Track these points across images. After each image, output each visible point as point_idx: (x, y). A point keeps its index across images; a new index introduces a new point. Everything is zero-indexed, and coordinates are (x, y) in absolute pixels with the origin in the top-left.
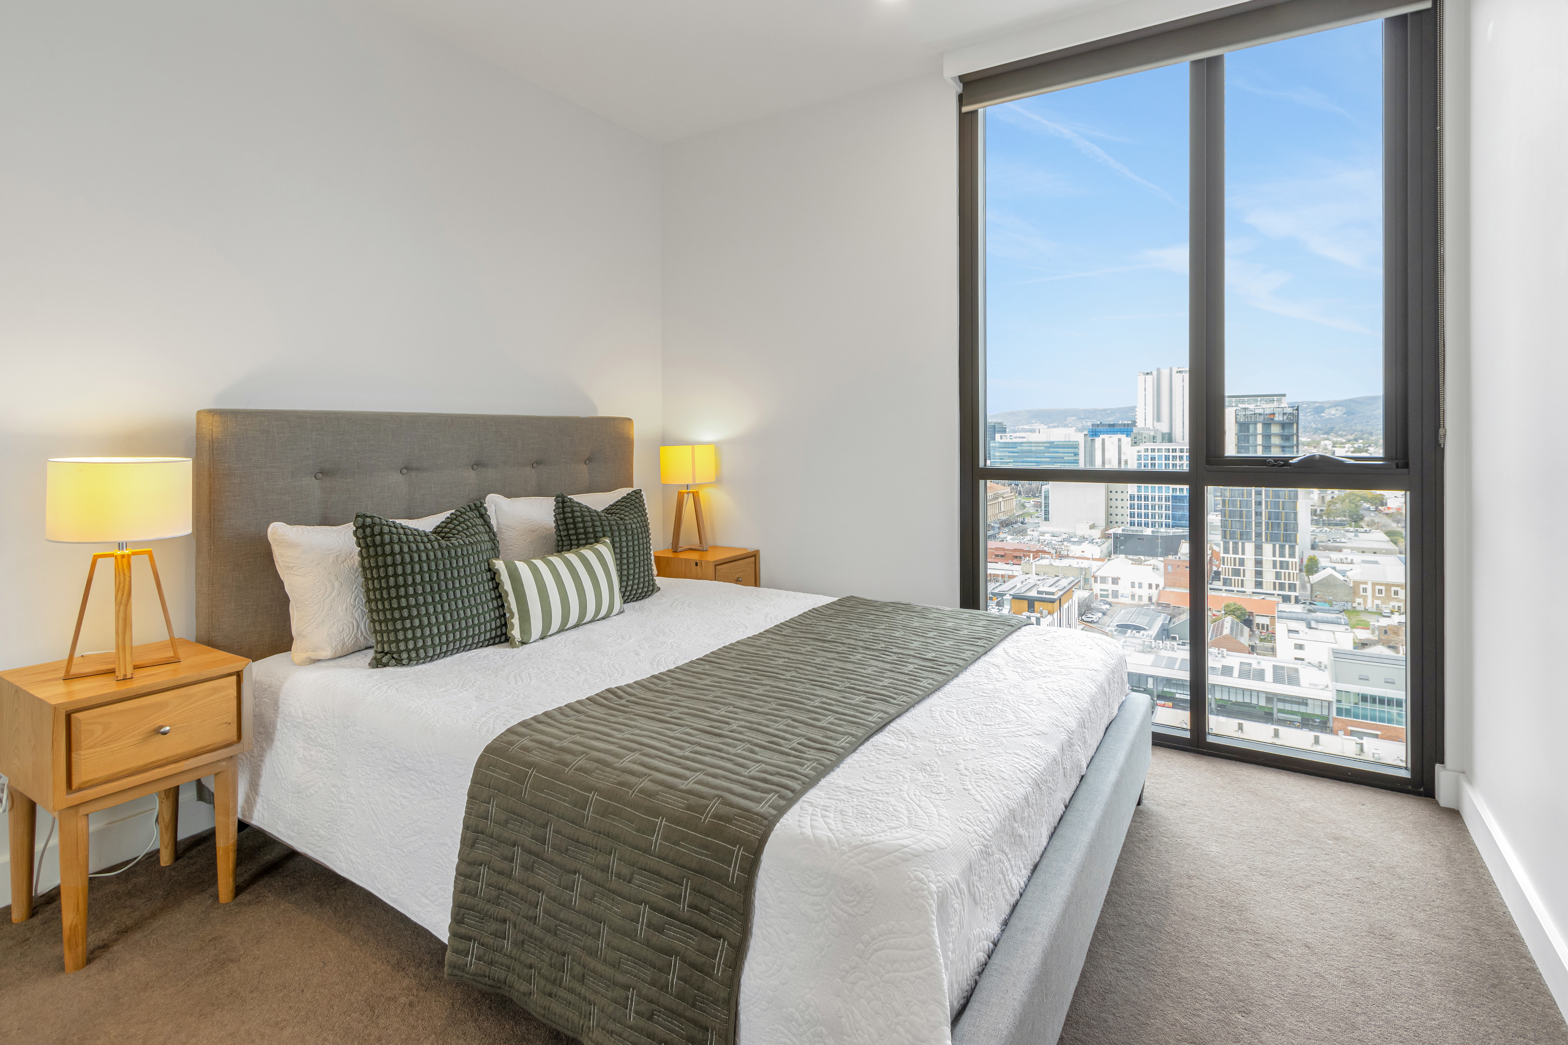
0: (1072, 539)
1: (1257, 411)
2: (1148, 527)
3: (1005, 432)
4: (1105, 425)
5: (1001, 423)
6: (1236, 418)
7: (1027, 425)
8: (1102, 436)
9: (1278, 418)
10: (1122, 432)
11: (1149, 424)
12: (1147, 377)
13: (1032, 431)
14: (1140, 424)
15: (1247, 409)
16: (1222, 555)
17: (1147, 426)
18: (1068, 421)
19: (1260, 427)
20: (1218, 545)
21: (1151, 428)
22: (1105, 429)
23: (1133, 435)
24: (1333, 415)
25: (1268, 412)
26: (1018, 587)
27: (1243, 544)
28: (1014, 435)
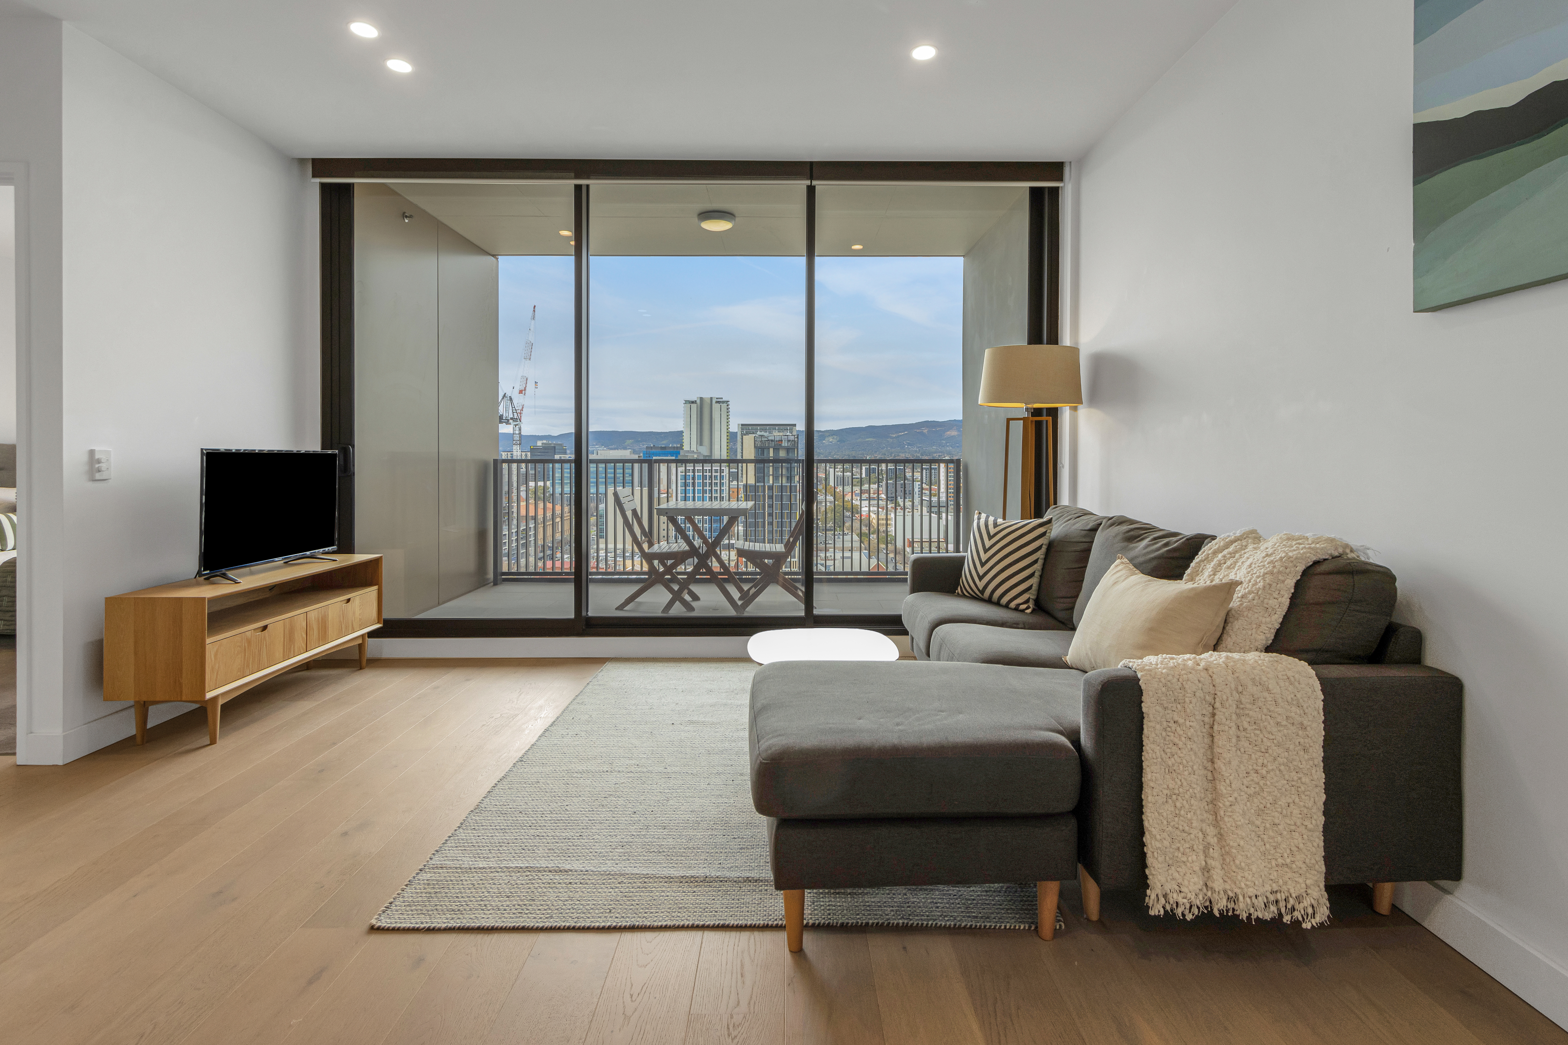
1: (770, 438)
4: (658, 448)
6: (754, 444)
9: (785, 444)
10: (672, 455)
12: (692, 405)
14: (686, 447)
15: (763, 436)
17: (691, 449)
18: (626, 444)
19: (771, 450)
21: (695, 448)
22: (658, 451)
24: (831, 442)
25: (778, 439)
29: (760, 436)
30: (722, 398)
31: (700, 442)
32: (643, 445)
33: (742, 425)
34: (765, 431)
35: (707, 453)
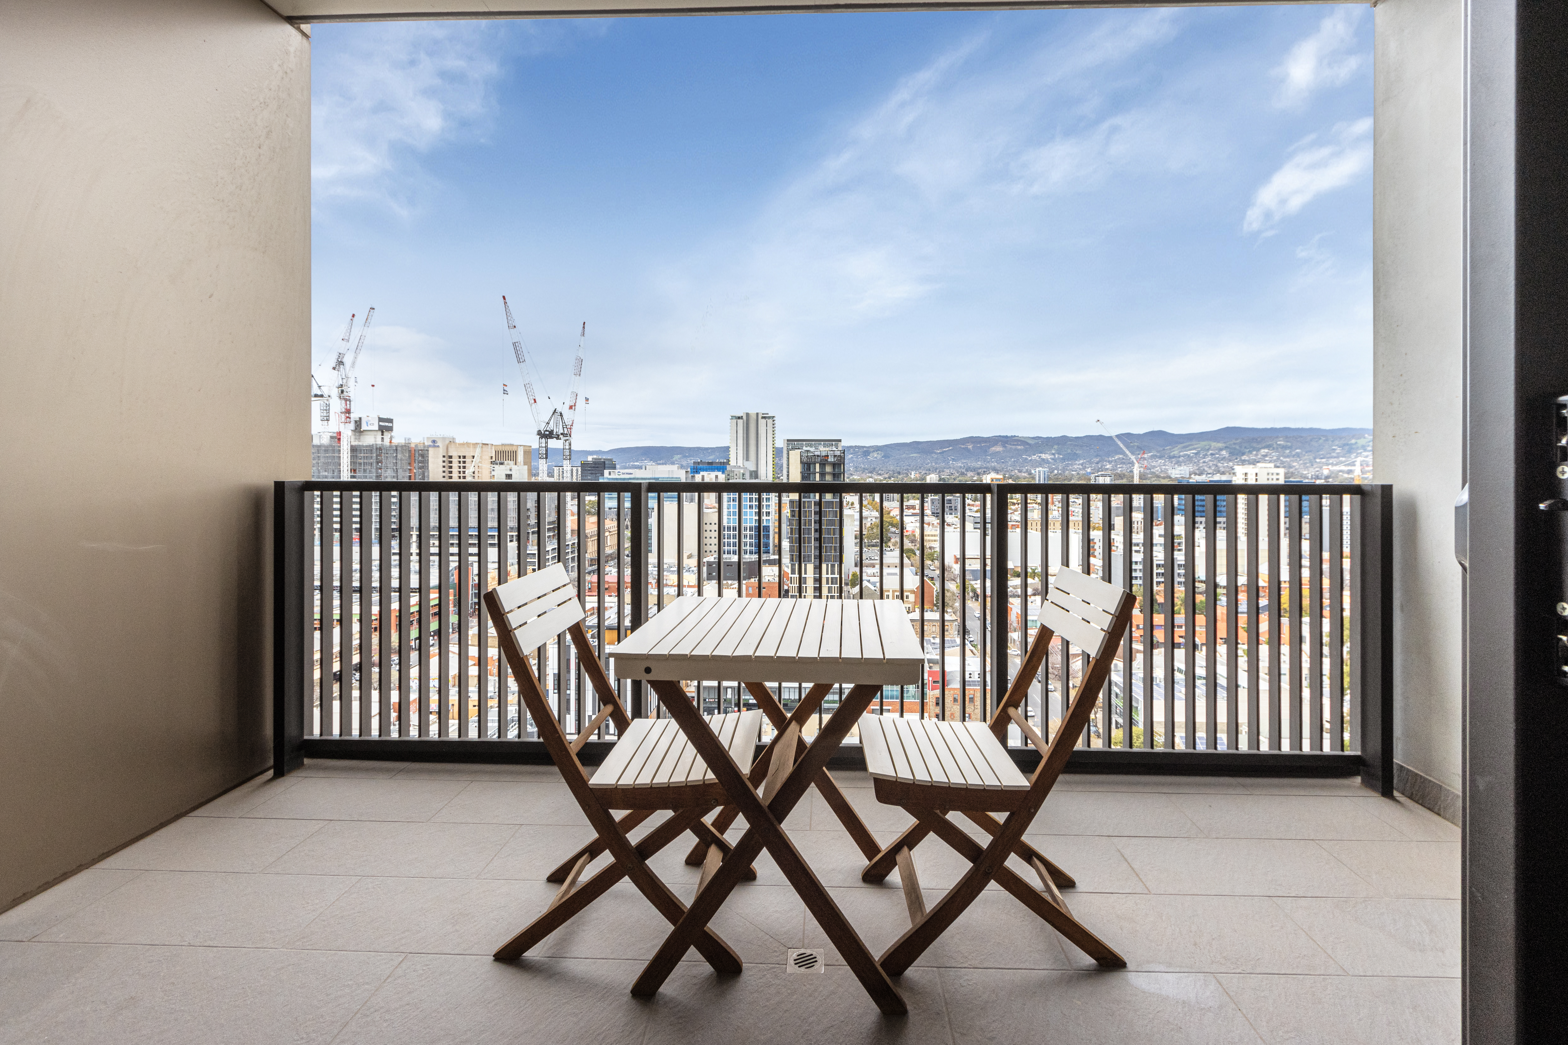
1: (816, 453)
3: (615, 468)
4: (705, 463)
5: (611, 460)
7: (637, 461)
8: (702, 473)
9: (831, 459)
10: (719, 470)
11: (740, 463)
12: (738, 420)
13: (640, 468)
14: (733, 462)
15: (809, 451)
16: (790, 575)
17: (738, 465)
18: (672, 459)
19: (818, 466)
20: (788, 567)
21: (742, 466)
22: (705, 466)
23: (726, 472)
25: (824, 454)
26: (611, 618)
27: (805, 565)
28: (622, 471)
29: (806, 451)
30: (768, 414)
31: (747, 458)
32: (691, 459)
33: (788, 440)
34: (811, 446)
35: (753, 468)
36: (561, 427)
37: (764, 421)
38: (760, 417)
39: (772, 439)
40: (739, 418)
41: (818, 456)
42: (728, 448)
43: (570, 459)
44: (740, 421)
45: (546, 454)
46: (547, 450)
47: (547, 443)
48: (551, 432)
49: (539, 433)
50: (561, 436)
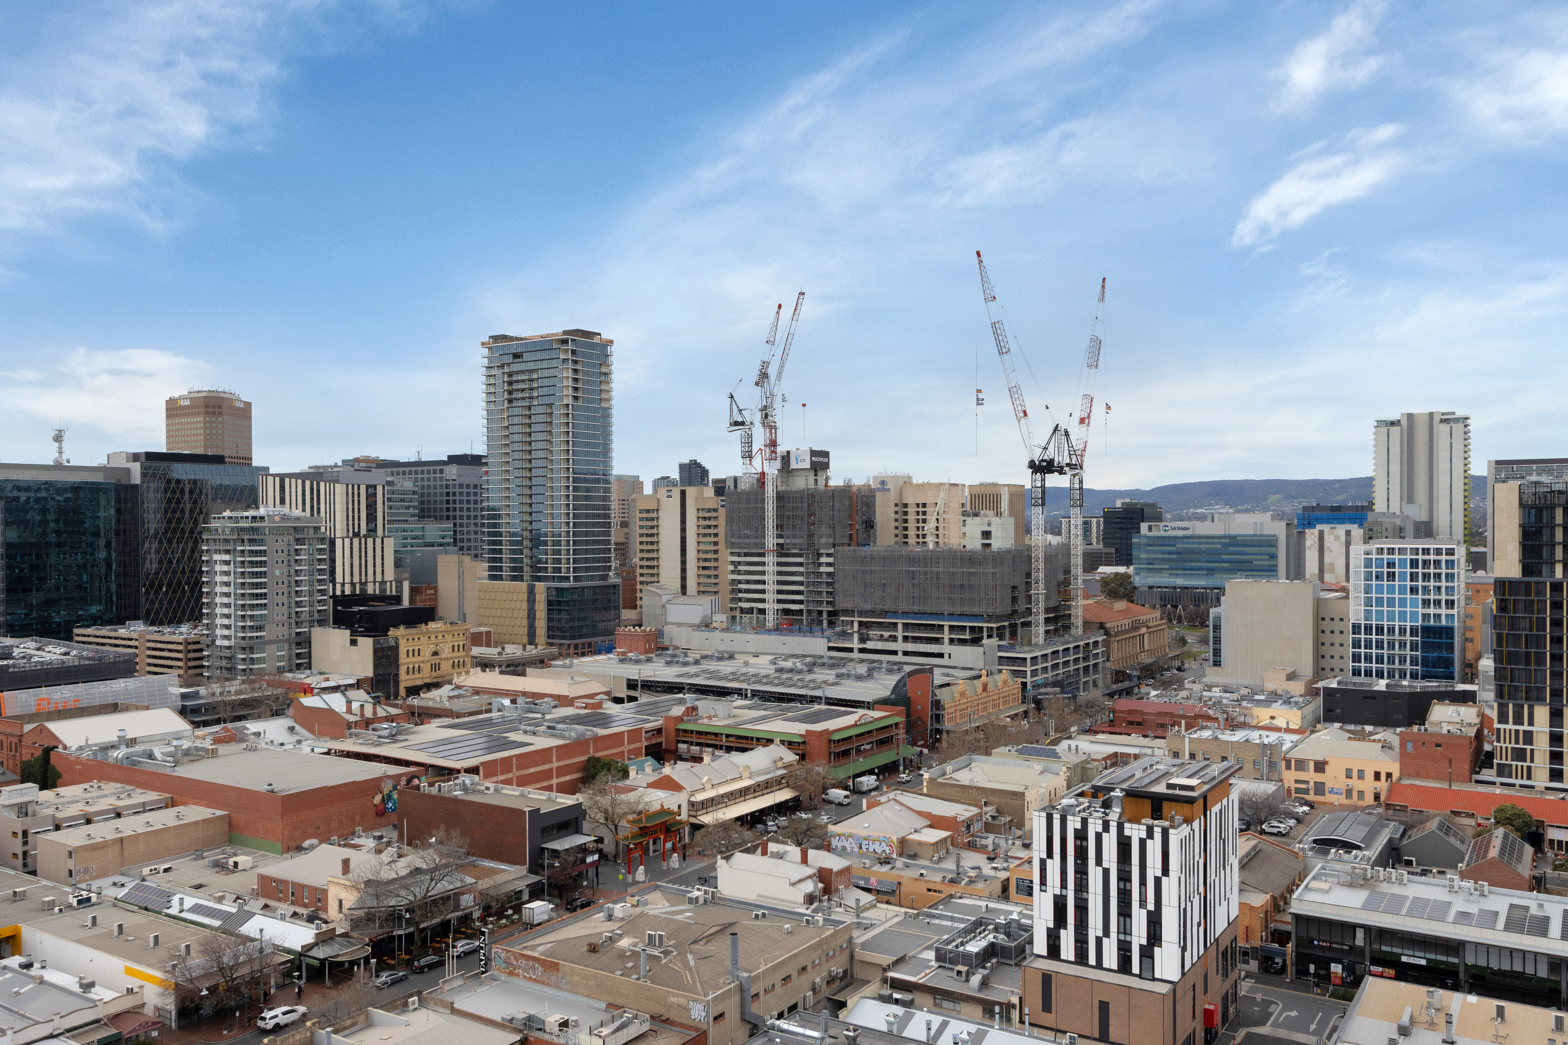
0: (1257, 697)
1: (1556, 487)
2: (1382, 678)
3: (1160, 519)
4: (1325, 508)
5: (1153, 505)
6: (1520, 499)
7: (1201, 507)
8: (1319, 527)
10: (1352, 521)
11: (1395, 507)
12: (1392, 429)
13: (1202, 518)
14: (1380, 506)
15: (1539, 482)
16: (1496, 725)
17: (1391, 511)
18: (1269, 502)
19: (1559, 511)
20: (1492, 707)
21: (1398, 513)
22: (1325, 514)
23: (1366, 525)
26: (1136, 777)
27: (1531, 708)
28: (1170, 524)
29: (1532, 483)
30: (1454, 413)
31: (1409, 496)
32: (1300, 503)
33: (1498, 463)
34: (1549, 472)
35: (1424, 517)
36: (1066, 453)
37: (1445, 427)
38: (1436, 419)
39: (1462, 462)
40: (1393, 423)
41: (1560, 492)
42: (1370, 480)
43: (1081, 506)
44: (1395, 430)
45: (1043, 498)
46: (1043, 492)
47: (1043, 480)
48: (1051, 462)
49: (1032, 465)
50: (1066, 469)
